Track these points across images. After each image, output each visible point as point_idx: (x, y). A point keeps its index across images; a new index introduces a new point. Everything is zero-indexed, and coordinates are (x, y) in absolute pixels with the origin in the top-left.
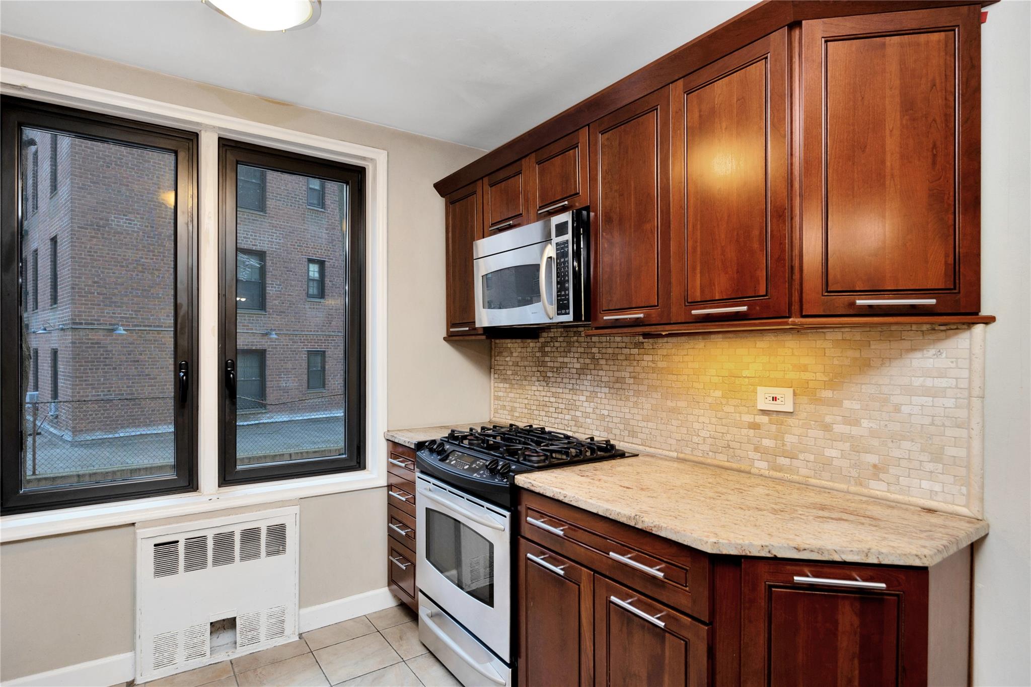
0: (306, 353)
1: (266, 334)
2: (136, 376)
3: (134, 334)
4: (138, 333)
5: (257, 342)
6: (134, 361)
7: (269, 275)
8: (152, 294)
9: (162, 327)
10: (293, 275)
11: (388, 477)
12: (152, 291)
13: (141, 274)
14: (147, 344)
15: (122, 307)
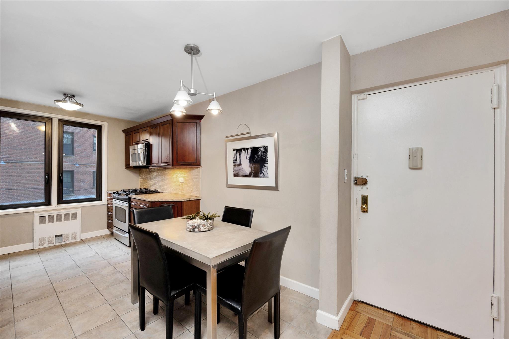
0: (93, 172)
1: (75, 165)
2: (10, 181)
3: (9, 164)
4: (11, 164)
5: (70, 168)
6: (9, 175)
7: (75, 142)
8: (18, 148)
9: (23, 161)
10: (87, 142)
11: (108, 202)
12: (18, 147)
13: (13, 140)
14: (16, 168)
15: (3, 153)
